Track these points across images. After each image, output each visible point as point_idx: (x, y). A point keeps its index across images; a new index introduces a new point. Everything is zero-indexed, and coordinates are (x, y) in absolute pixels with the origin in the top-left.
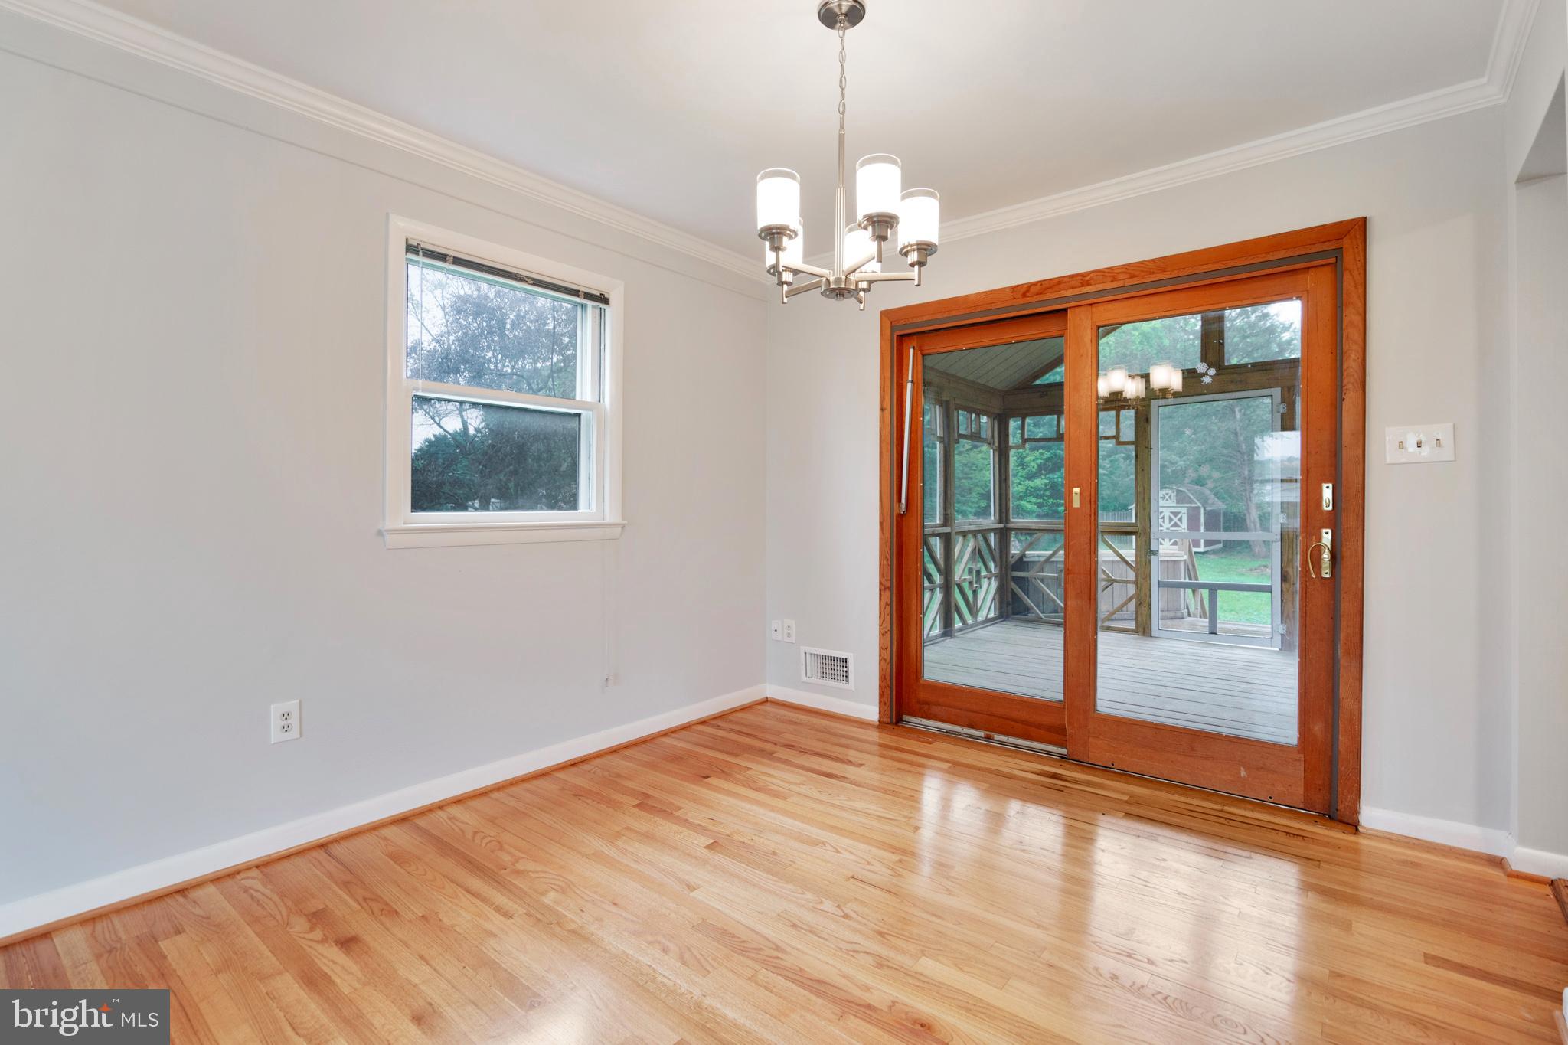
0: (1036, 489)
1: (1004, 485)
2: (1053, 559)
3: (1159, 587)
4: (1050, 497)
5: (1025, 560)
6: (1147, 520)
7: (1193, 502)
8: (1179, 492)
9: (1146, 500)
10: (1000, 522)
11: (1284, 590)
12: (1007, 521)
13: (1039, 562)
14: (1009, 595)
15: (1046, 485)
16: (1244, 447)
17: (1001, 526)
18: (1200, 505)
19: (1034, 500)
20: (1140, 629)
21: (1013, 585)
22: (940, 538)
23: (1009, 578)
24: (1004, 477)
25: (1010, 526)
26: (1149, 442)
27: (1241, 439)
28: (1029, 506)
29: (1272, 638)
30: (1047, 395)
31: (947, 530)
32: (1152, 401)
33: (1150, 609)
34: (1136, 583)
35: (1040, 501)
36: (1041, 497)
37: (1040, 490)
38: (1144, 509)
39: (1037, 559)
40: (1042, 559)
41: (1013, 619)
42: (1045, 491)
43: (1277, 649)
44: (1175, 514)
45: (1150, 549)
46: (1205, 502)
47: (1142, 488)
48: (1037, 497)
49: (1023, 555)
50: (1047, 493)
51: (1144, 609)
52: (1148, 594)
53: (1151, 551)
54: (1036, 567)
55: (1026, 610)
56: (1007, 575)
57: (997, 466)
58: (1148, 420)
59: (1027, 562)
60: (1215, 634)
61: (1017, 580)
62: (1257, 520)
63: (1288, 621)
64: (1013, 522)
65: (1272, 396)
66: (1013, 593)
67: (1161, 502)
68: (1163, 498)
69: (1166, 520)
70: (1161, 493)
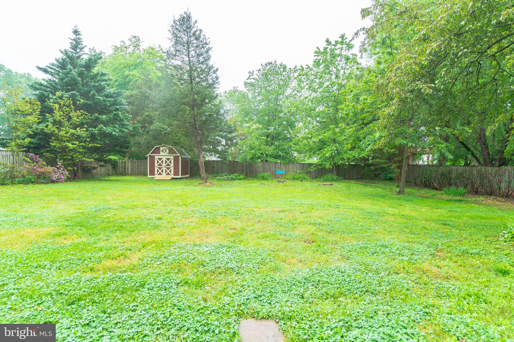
7: (176, 154)
8: (170, 148)
18: (179, 155)
44: (168, 159)
46: (182, 154)
62: (203, 162)
67: (162, 153)
68: (162, 151)
69: (164, 162)
70: (161, 149)
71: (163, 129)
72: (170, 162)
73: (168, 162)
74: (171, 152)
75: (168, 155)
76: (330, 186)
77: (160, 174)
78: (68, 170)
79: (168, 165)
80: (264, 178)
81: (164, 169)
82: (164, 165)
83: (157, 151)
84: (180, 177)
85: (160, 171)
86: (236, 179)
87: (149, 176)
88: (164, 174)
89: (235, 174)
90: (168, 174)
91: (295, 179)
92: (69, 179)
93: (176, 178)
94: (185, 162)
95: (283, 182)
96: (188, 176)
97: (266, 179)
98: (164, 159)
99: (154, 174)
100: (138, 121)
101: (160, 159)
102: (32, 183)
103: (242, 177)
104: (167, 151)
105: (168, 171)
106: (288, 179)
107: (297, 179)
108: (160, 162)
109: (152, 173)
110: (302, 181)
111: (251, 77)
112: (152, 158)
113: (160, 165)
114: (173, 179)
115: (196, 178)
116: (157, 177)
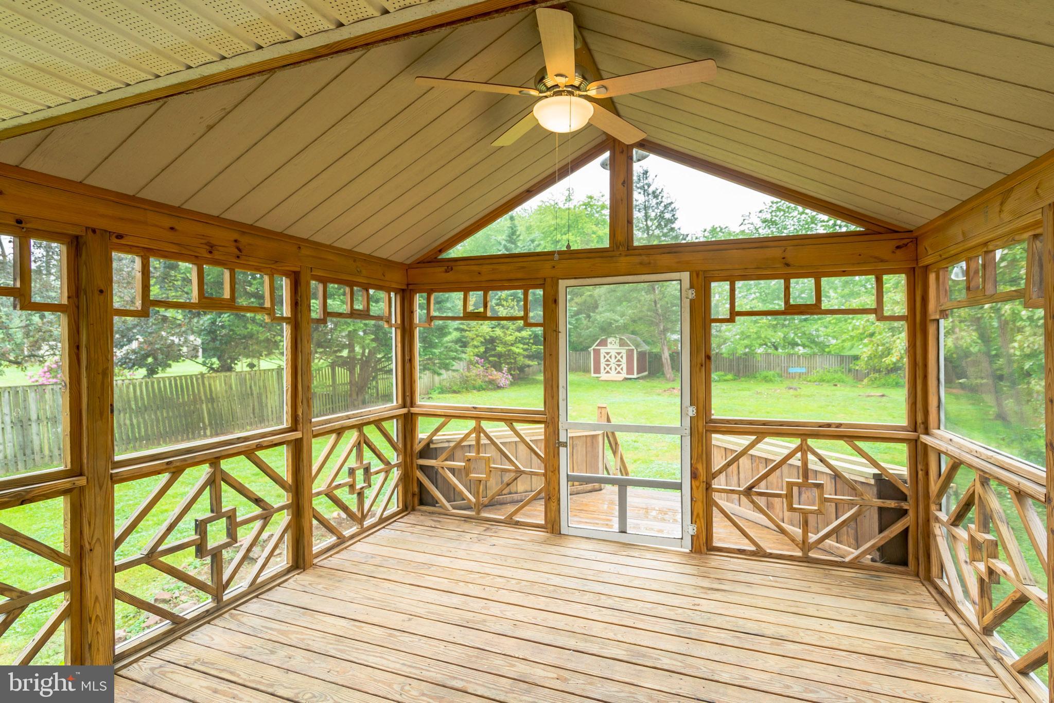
0: (523, 338)
1: (407, 365)
2: (464, 444)
3: (568, 481)
4: (533, 344)
5: (432, 446)
6: (556, 408)
7: (629, 346)
8: (621, 339)
9: (555, 387)
10: (404, 406)
11: (694, 487)
12: (412, 404)
13: (449, 447)
14: (415, 485)
15: (530, 336)
16: (660, 311)
17: (404, 411)
18: (634, 348)
19: (521, 346)
20: (549, 526)
21: (419, 474)
22: (288, 445)
23: (415, 465)
24: (407, 358)
25: (414, 410)
26: (557, 325)
27: (658, 306)
28: (517, 350)
29: (682, 539)
30: (452, 269)
31: (297, 435)
32: (560, 281)
33: (559, 504)
34: (545, 475)
35: (526, 347)
36: (527, 344)
37: (526, 339)
38: (553, 397)
39: (446, 445)
40: (452, 444)
41: (419, 510)
42: (529, 339)
43: (688, 551)
44: (619, 354)
45: (558, 440)
46: (637, 346)
47: (550, 373)
48: (524, 344)
49: (430, 442)
50: (531, 341)
51: (553, 505)
52: (557, 489)
53: (559, 443)
54: (444, 456)
55: (434, 502)
56: (412, 463)
57: (399, 345)
58: (556, 301)
59: (436, 448)
60: (625, 532)
61: (422, 468)
62: (668, 357)
63: (698, 520)
64: (419, 406)
65: (680, 280)
66: (420, 485)
67: (609, 346)
68: (611, 343)
69: (613, 357)
70: (609, 340)
71: (614, 320)
72: (622, 357)
73: (619, 357)
74: (622, 343)
75: (618, 347)
76: (879, 399)
77: (608, 372)
78: (511, 374)
79: (619, 361)
80: (766, 380)
81: (613, 366)
82: (613, 360)
83: (603, 343)
84: (635, 376)
85: (608, 369)
86: (719, 381)
87: (593, 375)
88: (613, 372)
89: (718, 373)
90: (619, 373)
91: (824, 381)
92: (512, 384)
93: (630, 379)
94: (642, 355)
95: (795, 389)
96: (646, 373)
97: (771, 381)
98: (613, 353)
99: (599, 373)
100: (576, 303)
101: (608, 353)
102: (484, 389)
103: (730, 377)
104: (618, 341)
105: (619, 369)
106: (810, 381)
107: (828, 382)
108: (608, 357)
109: (597, 370)
110: (836, 385)
111: (746, 222)
112: (597, 352)
113: (608, 361)
114: (626, 379)
115: (658, 377)
116: (603, 376)
